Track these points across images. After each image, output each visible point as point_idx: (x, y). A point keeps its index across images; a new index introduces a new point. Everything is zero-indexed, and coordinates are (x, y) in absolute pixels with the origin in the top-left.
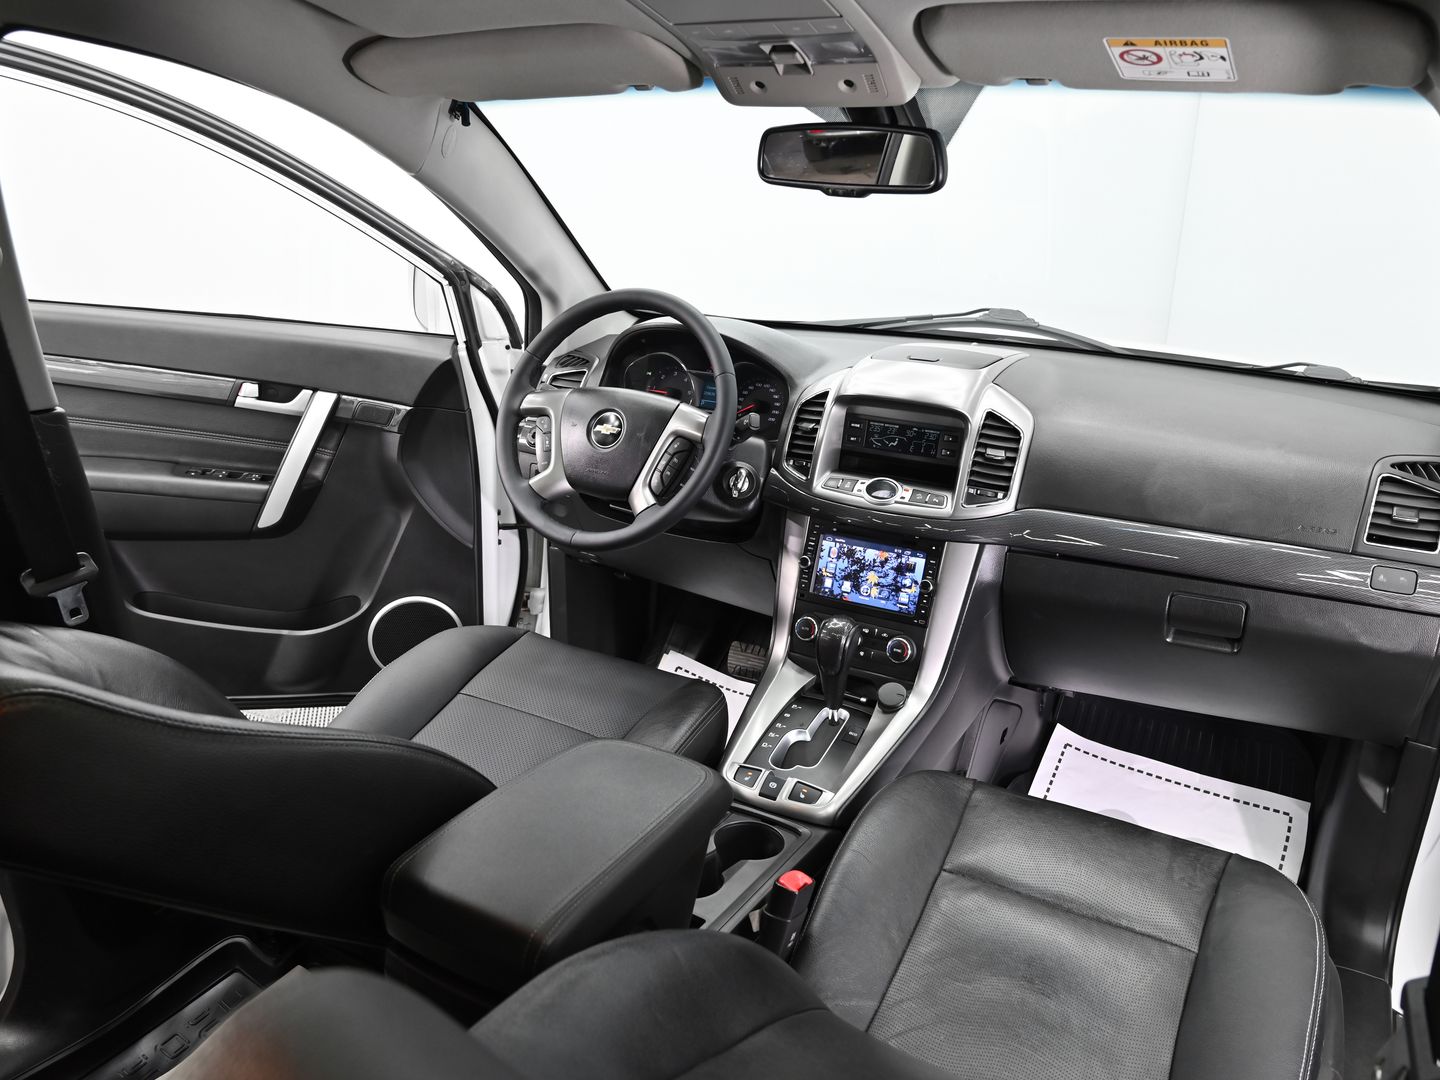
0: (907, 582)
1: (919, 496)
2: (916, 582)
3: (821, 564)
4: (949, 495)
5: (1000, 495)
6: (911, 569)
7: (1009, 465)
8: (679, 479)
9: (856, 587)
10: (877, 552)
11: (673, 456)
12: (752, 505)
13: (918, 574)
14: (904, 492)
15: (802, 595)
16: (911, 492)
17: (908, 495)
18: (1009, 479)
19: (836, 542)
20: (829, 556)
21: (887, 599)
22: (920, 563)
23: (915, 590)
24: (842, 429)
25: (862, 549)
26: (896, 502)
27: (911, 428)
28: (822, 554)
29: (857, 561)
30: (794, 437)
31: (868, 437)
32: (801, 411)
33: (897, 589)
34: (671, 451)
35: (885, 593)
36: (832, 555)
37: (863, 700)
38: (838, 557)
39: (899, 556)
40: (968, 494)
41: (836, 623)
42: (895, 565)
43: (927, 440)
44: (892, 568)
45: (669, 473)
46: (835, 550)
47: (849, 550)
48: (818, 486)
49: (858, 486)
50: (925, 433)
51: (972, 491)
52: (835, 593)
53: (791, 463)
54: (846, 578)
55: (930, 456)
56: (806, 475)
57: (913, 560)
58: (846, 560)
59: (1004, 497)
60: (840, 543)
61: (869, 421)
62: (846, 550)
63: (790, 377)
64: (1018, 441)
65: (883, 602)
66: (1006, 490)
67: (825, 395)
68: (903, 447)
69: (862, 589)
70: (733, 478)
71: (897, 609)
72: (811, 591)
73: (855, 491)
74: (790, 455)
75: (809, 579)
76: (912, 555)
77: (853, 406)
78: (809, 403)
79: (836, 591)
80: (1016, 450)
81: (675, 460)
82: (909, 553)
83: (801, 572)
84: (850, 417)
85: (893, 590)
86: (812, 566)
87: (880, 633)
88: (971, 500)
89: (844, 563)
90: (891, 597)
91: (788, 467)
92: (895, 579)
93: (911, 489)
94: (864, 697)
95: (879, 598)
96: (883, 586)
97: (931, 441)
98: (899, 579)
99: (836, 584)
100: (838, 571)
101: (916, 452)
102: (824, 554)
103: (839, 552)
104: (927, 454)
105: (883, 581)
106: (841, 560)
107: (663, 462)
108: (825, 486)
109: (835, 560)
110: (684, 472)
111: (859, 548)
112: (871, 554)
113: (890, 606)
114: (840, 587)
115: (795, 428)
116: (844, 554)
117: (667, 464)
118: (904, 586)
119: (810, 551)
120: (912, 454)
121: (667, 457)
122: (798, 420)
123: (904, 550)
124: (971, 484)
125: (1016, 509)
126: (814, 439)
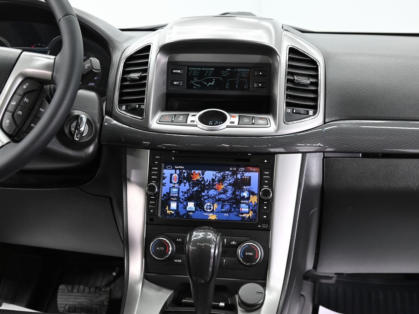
0: (245, 194)
1: (246, 120)
2: (253, 194)
3: (164, 190)
4: (270, 117)
5: (311, 112)
6: (248, 182)
7: (313, 88)
8: (31, 118)
9: (200, 206)
10: (214, 172)
11: (23, 97)
12: (91, 149)
13: (254, 186)
14: (232, 119)
15: (152, 220)
16: (237, 118)
17: (236, 120)
18: (316, 100)
19: (176, 169)
20: (171, 182)
21: (229, 212)
22: (254, 176)
23: (254, 199)
24: (165, 76)
25: (200, 172)
26: (228, 127)
27: (224, 68)
28: (164, 181)
29: (198, 183)
30: (122, 87)
31: (188, 81)
32: (126, 65)
33: (236, 201)
34: (20, 92)
35: (227, 207)
36: (173, 182)
37: (222, 304)
38: (180, 183)
39: (234, 173)
40: (287, 113)
41: (198, 235)
42: (232, 181)
43: (240, 78)
44: (230, 184)
45: (20, 113)
46: (175, 176)
47: (189, 174)
48: (154, 124)
49: (190, 118)
50: (237, 72)
51: (289, 111)
52: (181, 214)
53: (124, 108)
54: (189, 199)
55: (244, 90)
56: (142, 116)
57: (247, 175)
58: (187, 184)
59: (315, 113)
60: (179, 169)
61: (188, 67)
62: (186, 174)
63: (110, 39)
64: (316, 69)
65: (227, 215)
66: (315, 108)
67: (147, 48)
68: (219, 85)
69: (205, 207)
70: (74, 124)
71: (239, 219)
72: (159, 215)
73: (189, 122)
74: (121, 102)
75: (156, 205)
76: (246, 171)
77: (174, 55)
78: (131, 58)
79: (182, 212)
80: (316, 77)
81: (26, 100)
82: (243, 169)
83: (148, 199)
84: (171, 65)
85: (233, 203)
86: (158, 193)
87: (229, 242)
88: (289, 118)
89: (185, 187)
90: (232, 210)
91: (122, 111)
92: (234, 193)
93: (237, 115)
94: (222, 302)
95: (222, 212)
96: (224, 201)
97: (244, 78)
98: (237, 193)
99: (181, 206)
100: (181, 194)
101: (232, 88)
102: (167, 181)
103: (179, 178)
104: (241, 88)
105: (223, 196)
106: (182, 184)
107: (14, 103)
108: (160, 122)
109: (177, 185)
110: (34, 113)
111: (197, 172)
112: (209, 175)
113: (233, 217)
114: (186, 208)
115: (123, 80)
116: (185, 178)
117: (18, 105)
118: (243, 198)
119: (154, 179)
120: (229, 89)
121: (17, 97)
122: (125, 72)
123: (238, 166)
124: (288, 105)
125: (325, 123)
126: (144, 85)
